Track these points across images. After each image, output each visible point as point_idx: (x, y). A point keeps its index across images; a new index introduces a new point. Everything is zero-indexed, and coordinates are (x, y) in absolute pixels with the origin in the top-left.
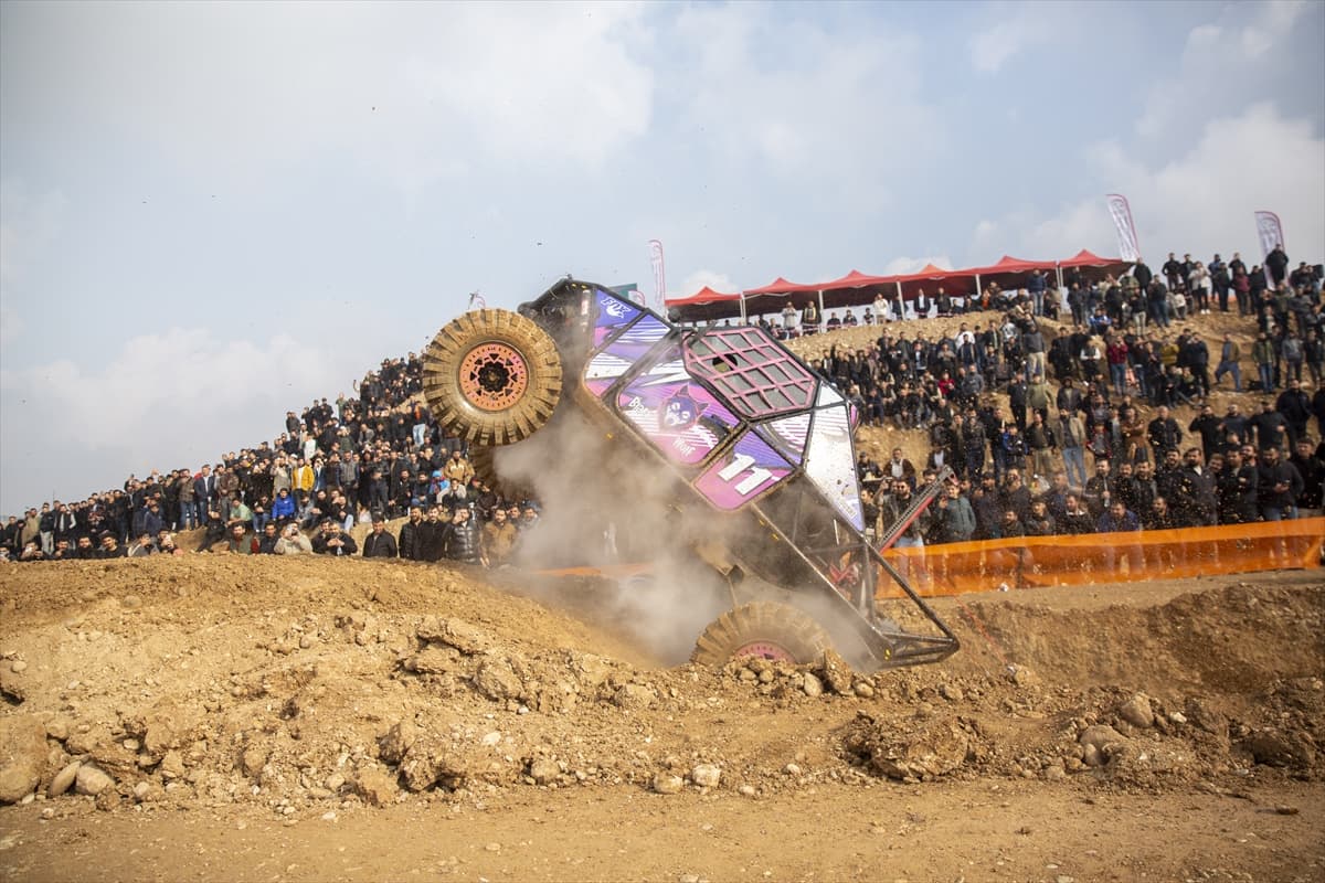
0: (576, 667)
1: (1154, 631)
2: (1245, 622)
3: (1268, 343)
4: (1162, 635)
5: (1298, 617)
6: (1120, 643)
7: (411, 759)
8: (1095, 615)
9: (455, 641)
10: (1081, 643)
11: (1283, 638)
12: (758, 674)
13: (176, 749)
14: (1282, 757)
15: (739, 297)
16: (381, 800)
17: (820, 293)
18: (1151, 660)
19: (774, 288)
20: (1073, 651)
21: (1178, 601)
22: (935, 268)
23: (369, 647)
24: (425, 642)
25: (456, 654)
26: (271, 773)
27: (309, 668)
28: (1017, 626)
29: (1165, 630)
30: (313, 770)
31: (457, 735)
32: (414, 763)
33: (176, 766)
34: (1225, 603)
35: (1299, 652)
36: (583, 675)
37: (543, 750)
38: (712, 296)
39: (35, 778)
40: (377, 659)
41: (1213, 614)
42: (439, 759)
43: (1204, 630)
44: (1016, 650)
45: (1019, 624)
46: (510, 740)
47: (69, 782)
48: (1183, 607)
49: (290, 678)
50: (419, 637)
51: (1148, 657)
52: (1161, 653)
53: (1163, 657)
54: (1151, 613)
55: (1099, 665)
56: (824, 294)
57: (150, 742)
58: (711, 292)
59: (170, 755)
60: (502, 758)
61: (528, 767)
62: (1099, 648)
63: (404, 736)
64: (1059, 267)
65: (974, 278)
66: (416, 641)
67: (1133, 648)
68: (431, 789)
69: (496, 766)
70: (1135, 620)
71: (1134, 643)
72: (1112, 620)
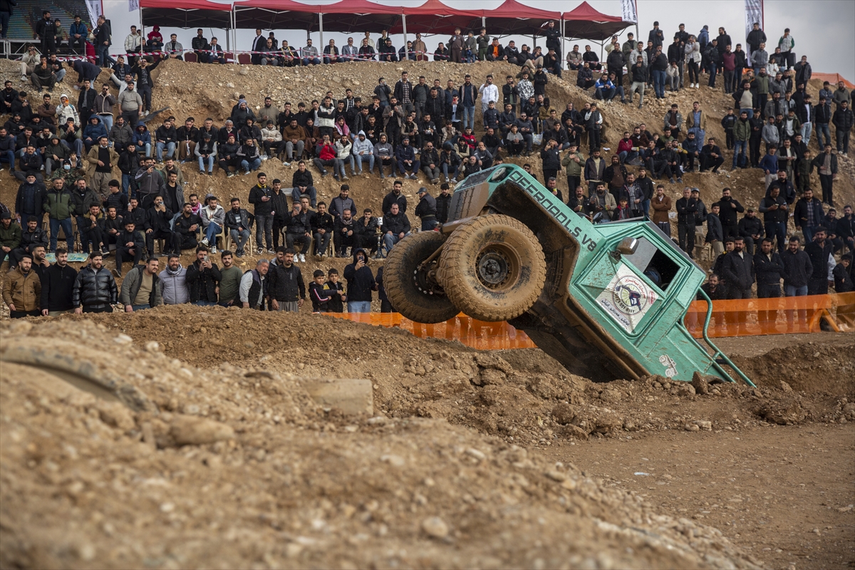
2: (812, 367)
3: (747, 123)
4: (761, 375)
5: (841, 365)
7: (581, 420)
11: (831, 378)
12: (662, 385)
22: (443, 4)
29: (764, 372)
34: (800, 355)
35: (839, 387)
41: (793, 362)
43: (788, 372)
46: (614, 411)
48: (776, 357)
54: (755, 361)
61: (625, 423)
63: (572, 410)
64: (562, 18)
65: (481, 19)
66: (477, 368)
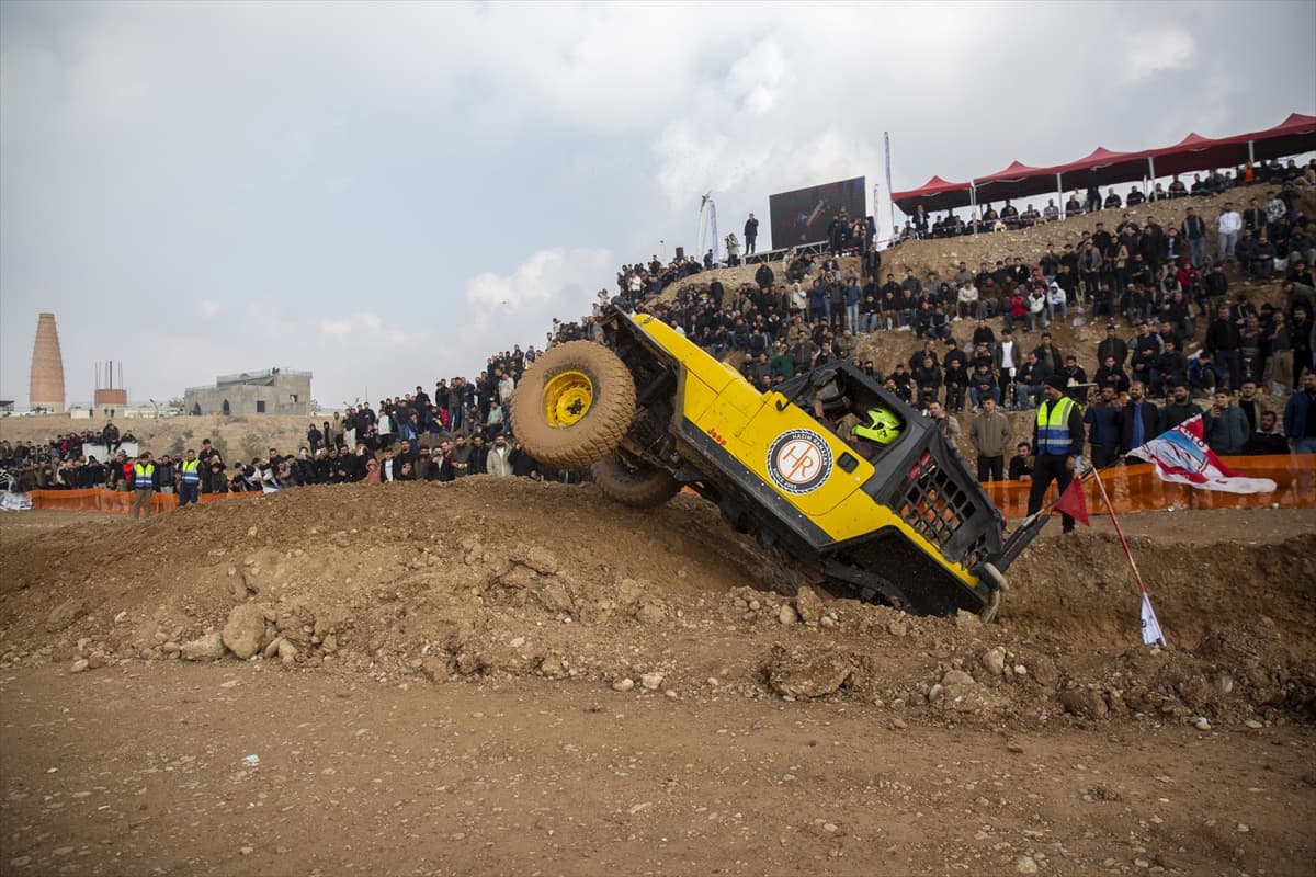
0: (617, 589)
1: (1262, 570)
6: (1221, 579)
7: (462, 652)
8: (1196, 552)
9: (532, 565)
10: (1177, 577)
12: (748, 603)
13: (332, 634)
14: (1081, 709)
15: (969, 185)
16: (436, 679)
17: (1059, 175)
18: (1255, 598)
19: (1008, 173)
20: (1167, 585)
21: (1292, 541)
22: (1199, 137)
23: (474, 567)
24: (514, 563)
25: (534, 574)
26: (381, 655)
27: (425, 582)
28: (1110, 558)
30: (405, 655)
31: (494, 639)
32: (463, 656)
33: (331, 646)
36: (621, 596)
37: (557, 652)
38: (944, 186)
39: (256, 646)
40: (478, 575)
42: (478, 654)
44: (1107, 580)
45: (1113, 555)
46: (529, 644)
47: (274, 650)
49: (413, 589)
50: (510, 561)
51: (1251, 596)
52: (1266, 592)
53: (1270, 596)
54: (1262, 552)
55: (1196, 600)
56: (1062, 176)
57: (318, 629)
58: (940, 180)
59: (329, 637)
60: (518, 656)
61: (538, 662)
62: (1197, 583)
63: (461, 636)
66: (507, 563)
67: (1235, 585)
68: (472, 673)
69: (514, 661)
70: (1243, 557)
71: (1236, 580)
72: (1215, 556)
